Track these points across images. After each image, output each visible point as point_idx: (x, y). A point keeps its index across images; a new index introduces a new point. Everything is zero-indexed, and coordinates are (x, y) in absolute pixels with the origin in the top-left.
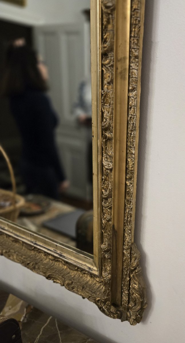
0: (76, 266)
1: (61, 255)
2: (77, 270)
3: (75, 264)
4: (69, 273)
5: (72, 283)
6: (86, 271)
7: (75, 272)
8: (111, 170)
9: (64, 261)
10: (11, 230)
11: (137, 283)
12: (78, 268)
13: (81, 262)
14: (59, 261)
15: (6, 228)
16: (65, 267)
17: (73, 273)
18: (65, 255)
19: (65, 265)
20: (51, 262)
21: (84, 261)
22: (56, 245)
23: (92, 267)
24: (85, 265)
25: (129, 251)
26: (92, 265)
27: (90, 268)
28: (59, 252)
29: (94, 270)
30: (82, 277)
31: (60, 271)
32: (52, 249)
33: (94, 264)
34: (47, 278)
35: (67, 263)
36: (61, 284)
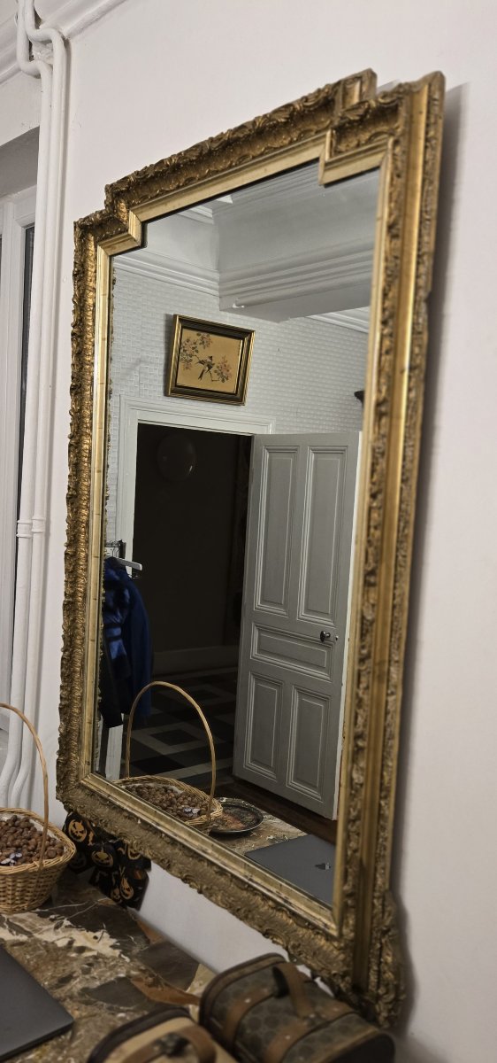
0: (306, 920)
1: (286, 901)
2: (307, 928)
3: (305, 916)
4: (295, 931)
5: (299, 945)
6: (320, 929)
7: (305, 930)
8: (361, 785)
9: (290, 911)
10: (217, 855)
11: (390, 953)
12: (310, 923)
13: (314, 914)
14: (283, 911)
15: (210, 851)
16: (291, 921)
17: (302, 932)
18: (292, 901)
19: (290, 918)
20: (271, 911)
21: (320, 914)
22: (281, 885)
23: (329, 923)
24: (320, 920)
25: (381, 901)
26: (329, 920)
27: (326, 925)
28: (283, 895)
29: (332, 929)
30: (313, 939)
31: (283, 926)
32: (274, 890)
33: (331, 918)
34: (264, 935)
35: (294, 915)
36: (283, 945)
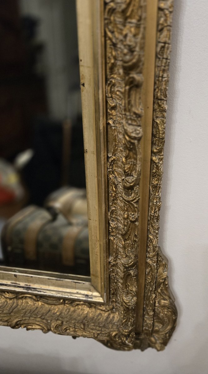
0: (60, 298)
1: (29, 288)
2: (64, 303)
3: (59, 295)
4: (49, 311)
5: (62, 323)
6: (79, 300)
7: (61, 307)
8: (139, 139)
9: (36, 295)
11: (167, 297)
12: (65, 299)
13: (68, 290)
14: (26, 297)
16: (40, 303)
17: (57, 309)
18: (33, 286)
19: (38, 301)
20: (10, 302)
21: (75, 288)
22: (15, 276)
23: (90, 293)
24: (77, 293)
25: (155, 259)
26: (90, 290)
27: (87, 296)
28: (22, 284)
29: (96, 297)
30: (74, 311)
31: (34, 313)
32: (9, 282)
33: (92, 288)
34: (13, 327)
35: (42, 297)
36: (42, 329)
